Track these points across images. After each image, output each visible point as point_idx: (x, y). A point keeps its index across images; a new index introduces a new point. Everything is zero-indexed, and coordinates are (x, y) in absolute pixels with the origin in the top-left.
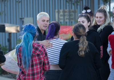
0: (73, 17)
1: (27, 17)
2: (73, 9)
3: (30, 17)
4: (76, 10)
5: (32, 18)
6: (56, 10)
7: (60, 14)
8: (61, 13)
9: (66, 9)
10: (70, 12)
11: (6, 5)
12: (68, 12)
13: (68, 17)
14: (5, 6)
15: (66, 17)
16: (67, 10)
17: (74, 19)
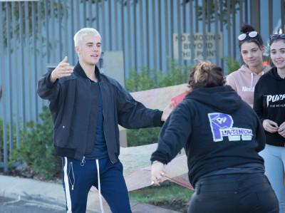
0: (213, 49)
1: (111, 50)
2: (213, 32)
3: (117, 49)
4: (220, 33)
5: (122, 53)
6: (175, 35)
7: (183, 43)
8: (187, 42)
9: (197, 31)
10: (205, 37)
11: (63, 25)
12: (201, 38)
13: (201, 50)
14: (60, 27)
15: (197, 50)
16: (200, 33)
17: (214, 54)
